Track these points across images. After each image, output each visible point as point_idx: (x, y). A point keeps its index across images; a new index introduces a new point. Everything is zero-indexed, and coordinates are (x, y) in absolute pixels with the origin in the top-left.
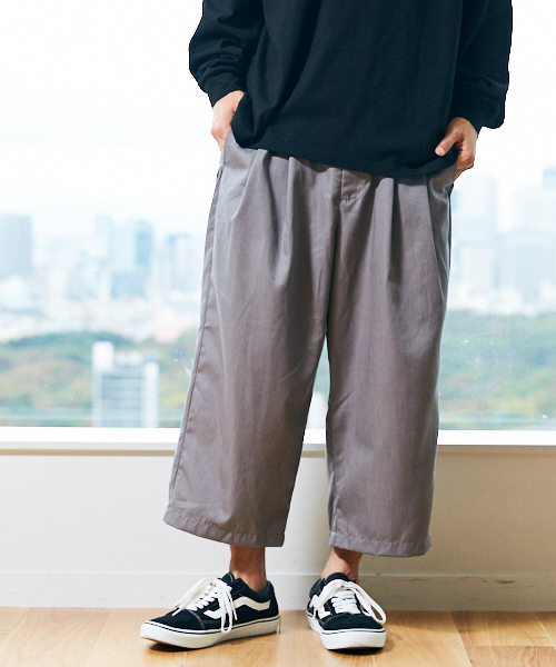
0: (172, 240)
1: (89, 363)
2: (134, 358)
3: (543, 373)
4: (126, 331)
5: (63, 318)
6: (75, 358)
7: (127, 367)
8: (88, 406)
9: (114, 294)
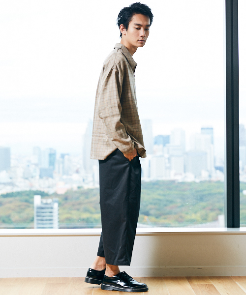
0: (63, 156)
1: (33, 203)
2: (49, 201)
3: (203, 204)
4: (46, 190)
5: (22, 186)
6: (26, 201)
7: (46, 204)
8: (32, 220)
9: (41, 177)
